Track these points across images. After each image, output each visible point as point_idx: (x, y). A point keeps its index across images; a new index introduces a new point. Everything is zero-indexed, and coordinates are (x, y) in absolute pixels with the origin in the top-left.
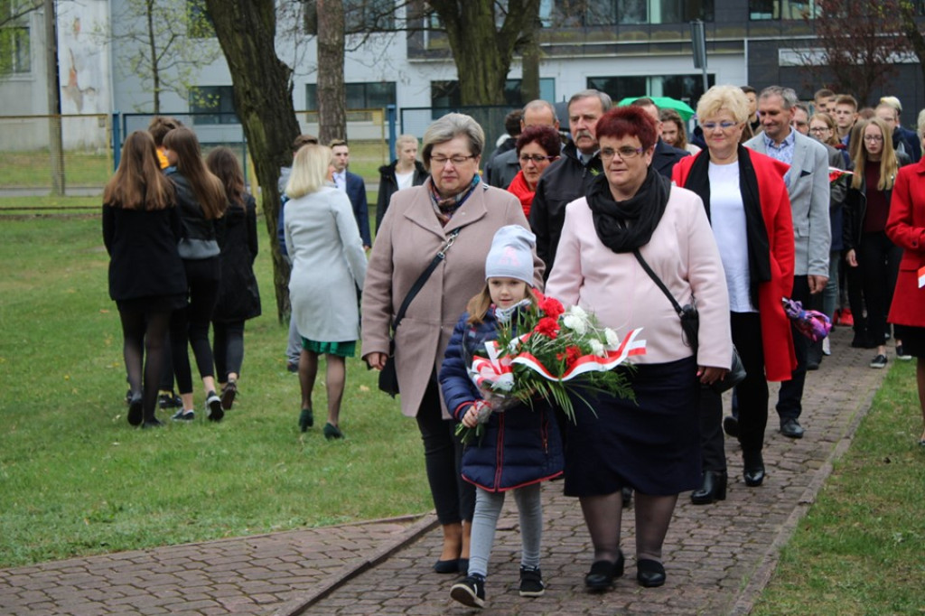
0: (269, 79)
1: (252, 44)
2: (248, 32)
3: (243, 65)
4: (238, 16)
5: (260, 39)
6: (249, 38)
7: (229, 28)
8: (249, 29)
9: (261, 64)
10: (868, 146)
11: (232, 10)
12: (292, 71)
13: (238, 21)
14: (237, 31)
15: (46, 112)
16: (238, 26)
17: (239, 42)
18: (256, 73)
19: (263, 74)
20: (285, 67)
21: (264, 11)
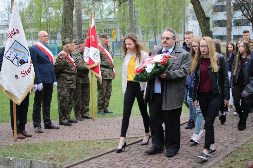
0: (208, 34)
1: (205, 28)
2: (205, 26)
3: (204, 32)
4: (203, 23)
5: (207, 27)
6: (205, 27)
7: (201, 25)
8: (205, 25)
9: (207, 31)
10: (201, 51)
11: (202, 22)
12: (213, 32)
13: (203, 24)
14: (203, 26)
15: (182, 40)
16: (203, 25)
17: (203, 27)
18: (206, 33)
19: (207, 33)
20: (211, 32)
21: (208, 22)
